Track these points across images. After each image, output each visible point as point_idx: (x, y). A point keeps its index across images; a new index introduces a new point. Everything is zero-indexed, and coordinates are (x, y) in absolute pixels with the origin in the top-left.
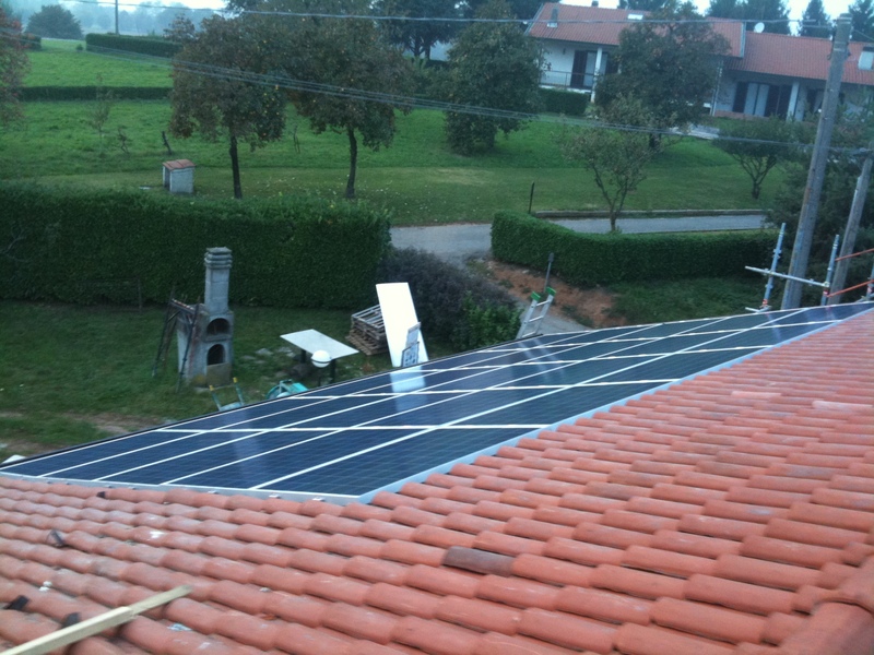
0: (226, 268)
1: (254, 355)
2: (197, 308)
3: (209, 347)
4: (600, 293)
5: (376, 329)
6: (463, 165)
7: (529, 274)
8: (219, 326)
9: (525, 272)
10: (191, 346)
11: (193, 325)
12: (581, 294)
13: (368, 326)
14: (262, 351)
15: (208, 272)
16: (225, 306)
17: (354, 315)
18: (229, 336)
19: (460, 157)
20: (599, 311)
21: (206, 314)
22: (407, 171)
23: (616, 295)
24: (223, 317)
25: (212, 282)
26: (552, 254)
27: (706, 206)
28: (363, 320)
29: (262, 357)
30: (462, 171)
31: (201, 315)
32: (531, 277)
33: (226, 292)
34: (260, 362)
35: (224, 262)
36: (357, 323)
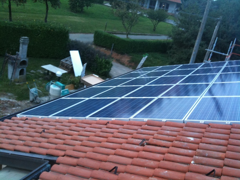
0: (27, 44)
1: (30, 72)
2: (17, 57)
3: (20, 69)
4: (126, 56)
5: (70, 65)
6: (76, 16)
7: (106, 49)
8: (24, 63)
9: (104, 49)
10: (15, 70)
11: (15, 62)
12: (121, 56)
13: (67, 64)
14: (32, 71)
15: (21, 45)
16: (26, 56)
17: (62, 60)
18: (26, 66)
19: (74, 13)
20: (126, 61)
21: (20, 59)
22: (60, 16)
23: (131, 57)
24: (25, 60)
25: (22, 48)
26: (113, 44)
27: (143, 32)
28: (65, 62)
29: (33, 73)
30: (75, 17)
31: (18, 59)
32: (106, 50)
33: (26, 52)
34: (32, 75)
35: (26, 42)
36: (63, 63)
